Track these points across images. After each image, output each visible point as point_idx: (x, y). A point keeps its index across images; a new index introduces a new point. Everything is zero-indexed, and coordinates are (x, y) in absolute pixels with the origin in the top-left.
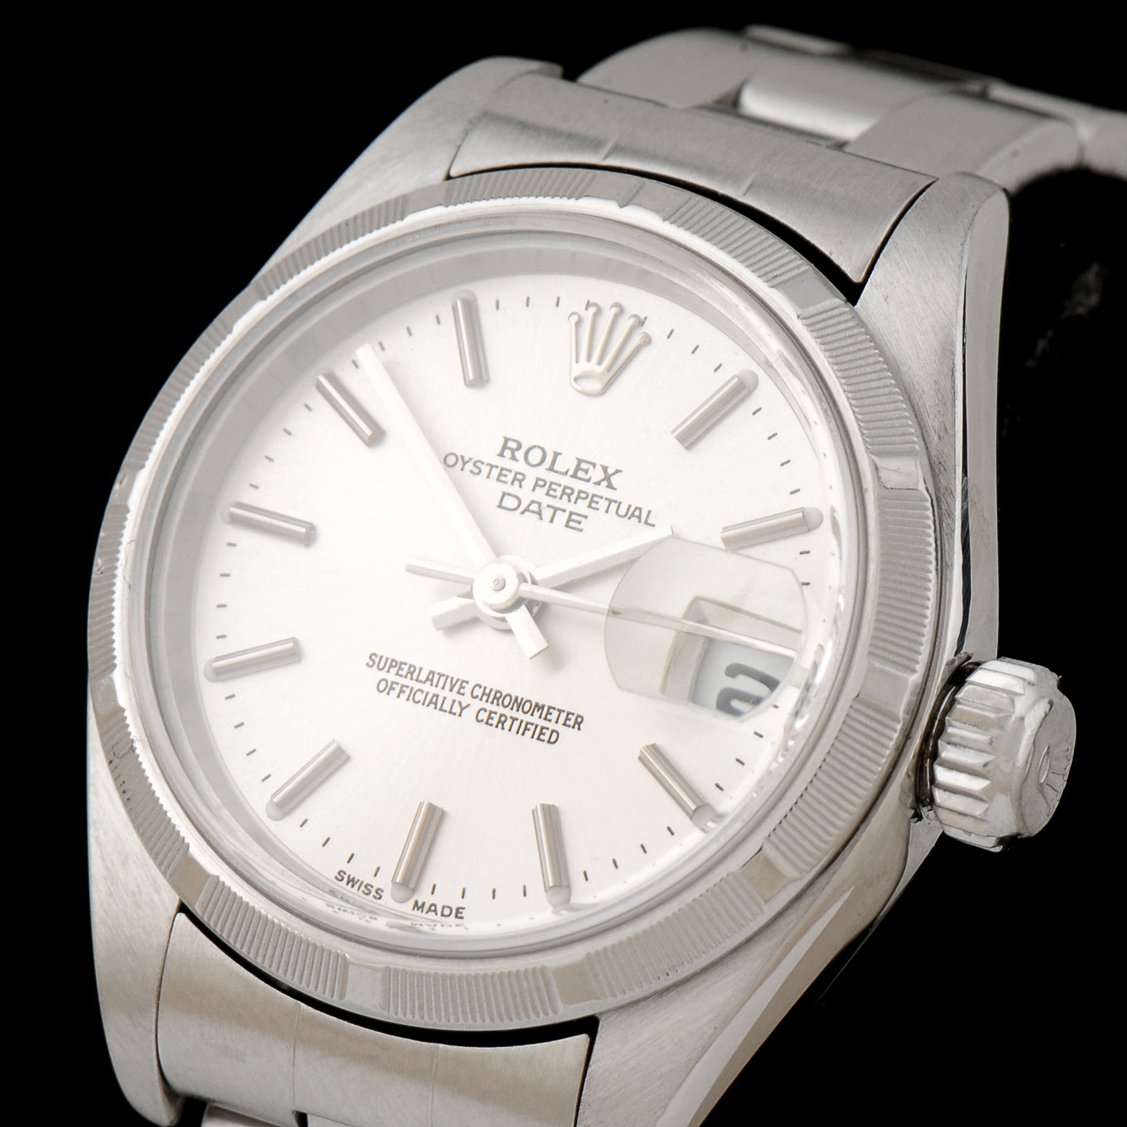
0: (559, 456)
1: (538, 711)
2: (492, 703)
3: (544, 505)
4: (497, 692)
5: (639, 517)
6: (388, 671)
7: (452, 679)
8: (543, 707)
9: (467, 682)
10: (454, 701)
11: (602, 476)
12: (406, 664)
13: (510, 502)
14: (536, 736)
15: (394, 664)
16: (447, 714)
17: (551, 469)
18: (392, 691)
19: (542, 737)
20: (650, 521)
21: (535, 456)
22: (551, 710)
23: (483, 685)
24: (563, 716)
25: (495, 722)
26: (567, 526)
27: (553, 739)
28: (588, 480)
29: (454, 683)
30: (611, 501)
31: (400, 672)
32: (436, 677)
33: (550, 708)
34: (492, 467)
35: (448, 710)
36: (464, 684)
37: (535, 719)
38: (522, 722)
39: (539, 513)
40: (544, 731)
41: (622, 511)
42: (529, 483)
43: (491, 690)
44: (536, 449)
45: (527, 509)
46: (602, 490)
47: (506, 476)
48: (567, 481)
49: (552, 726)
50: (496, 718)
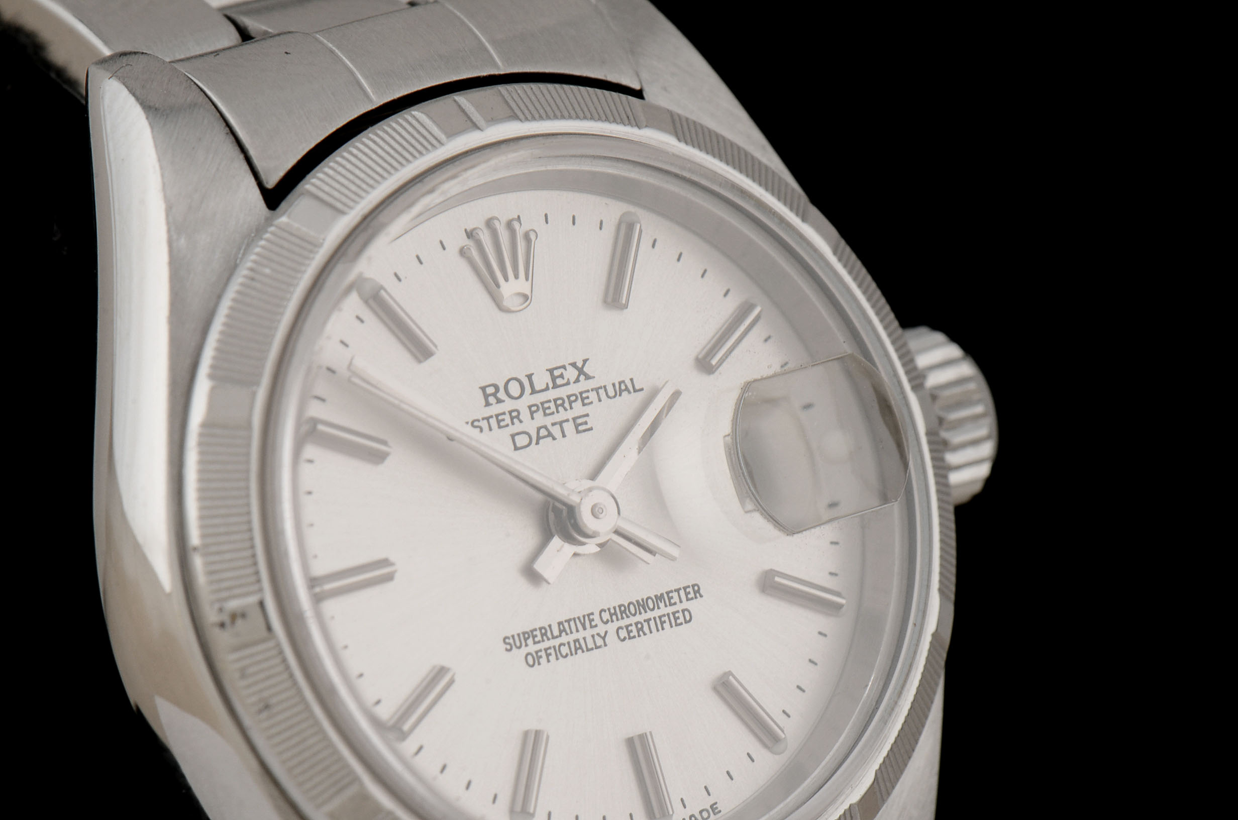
0: (533, 377)
1: (661, 602)
2: (622, 618)
3: (550, 427)
4: (620, 606)
5: (627, 389)
6: (526, 645)
7: (579, 618)
8: (662, 595)
9: (592, 614)
10: (593, 636)
11: (576, 373)
12: (535, 630)
13: (522, 440)
14: (674, 624)
15: (526, 636)
16: (595, 650)
17: (534, 392)
18: (541, 660)
19: (679, 621)
20: (637, 387)
21: (514, 389)
22: (671, 595)
23: (606, 608)
24: (682, 593)
25: (635, 633)
26: (578, 432)
27: (688, 618)
28: (568, 383)
29: (582, 621)
30: (597, 390)
31: (537, 639)
32: (566, 625)
33: (668, 593)
34: (488, 419)
35: (594, 647)
36: (591, 617)
37: (664, 610)
38: (655, 618)
39: (550, 434)
40: (677, 615)
41: (611, 393)
42: (525, 415)
43: (615, 608)
44: (511, 382)
45: (539, 438)
46: (584, 385)
47: (503, 420)
48: (552, 394)
49: (679, 607)
50: (633, 628)
